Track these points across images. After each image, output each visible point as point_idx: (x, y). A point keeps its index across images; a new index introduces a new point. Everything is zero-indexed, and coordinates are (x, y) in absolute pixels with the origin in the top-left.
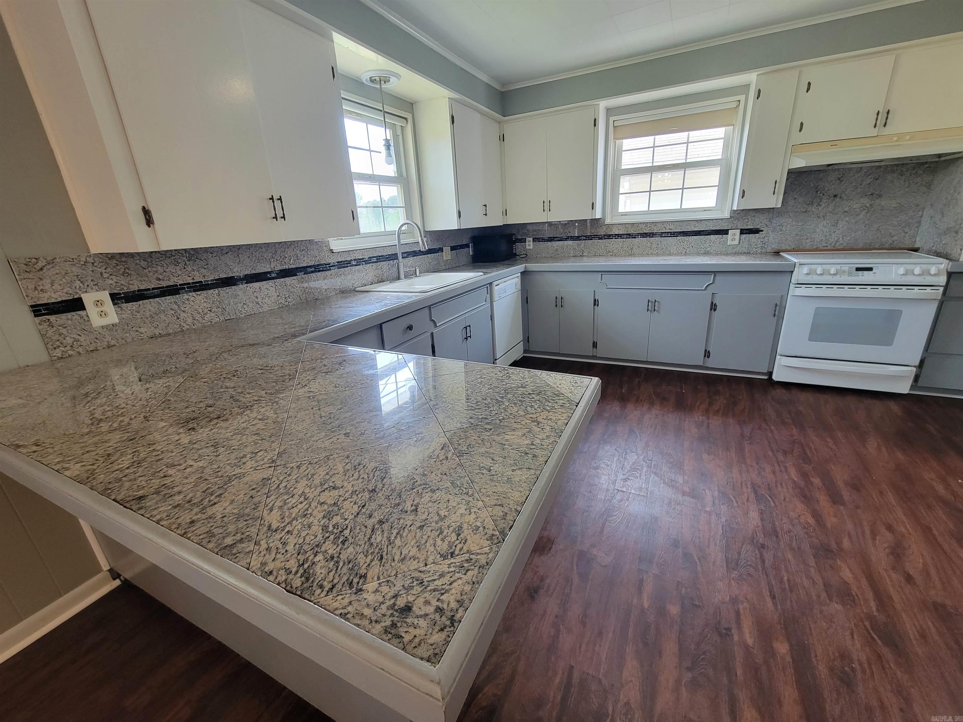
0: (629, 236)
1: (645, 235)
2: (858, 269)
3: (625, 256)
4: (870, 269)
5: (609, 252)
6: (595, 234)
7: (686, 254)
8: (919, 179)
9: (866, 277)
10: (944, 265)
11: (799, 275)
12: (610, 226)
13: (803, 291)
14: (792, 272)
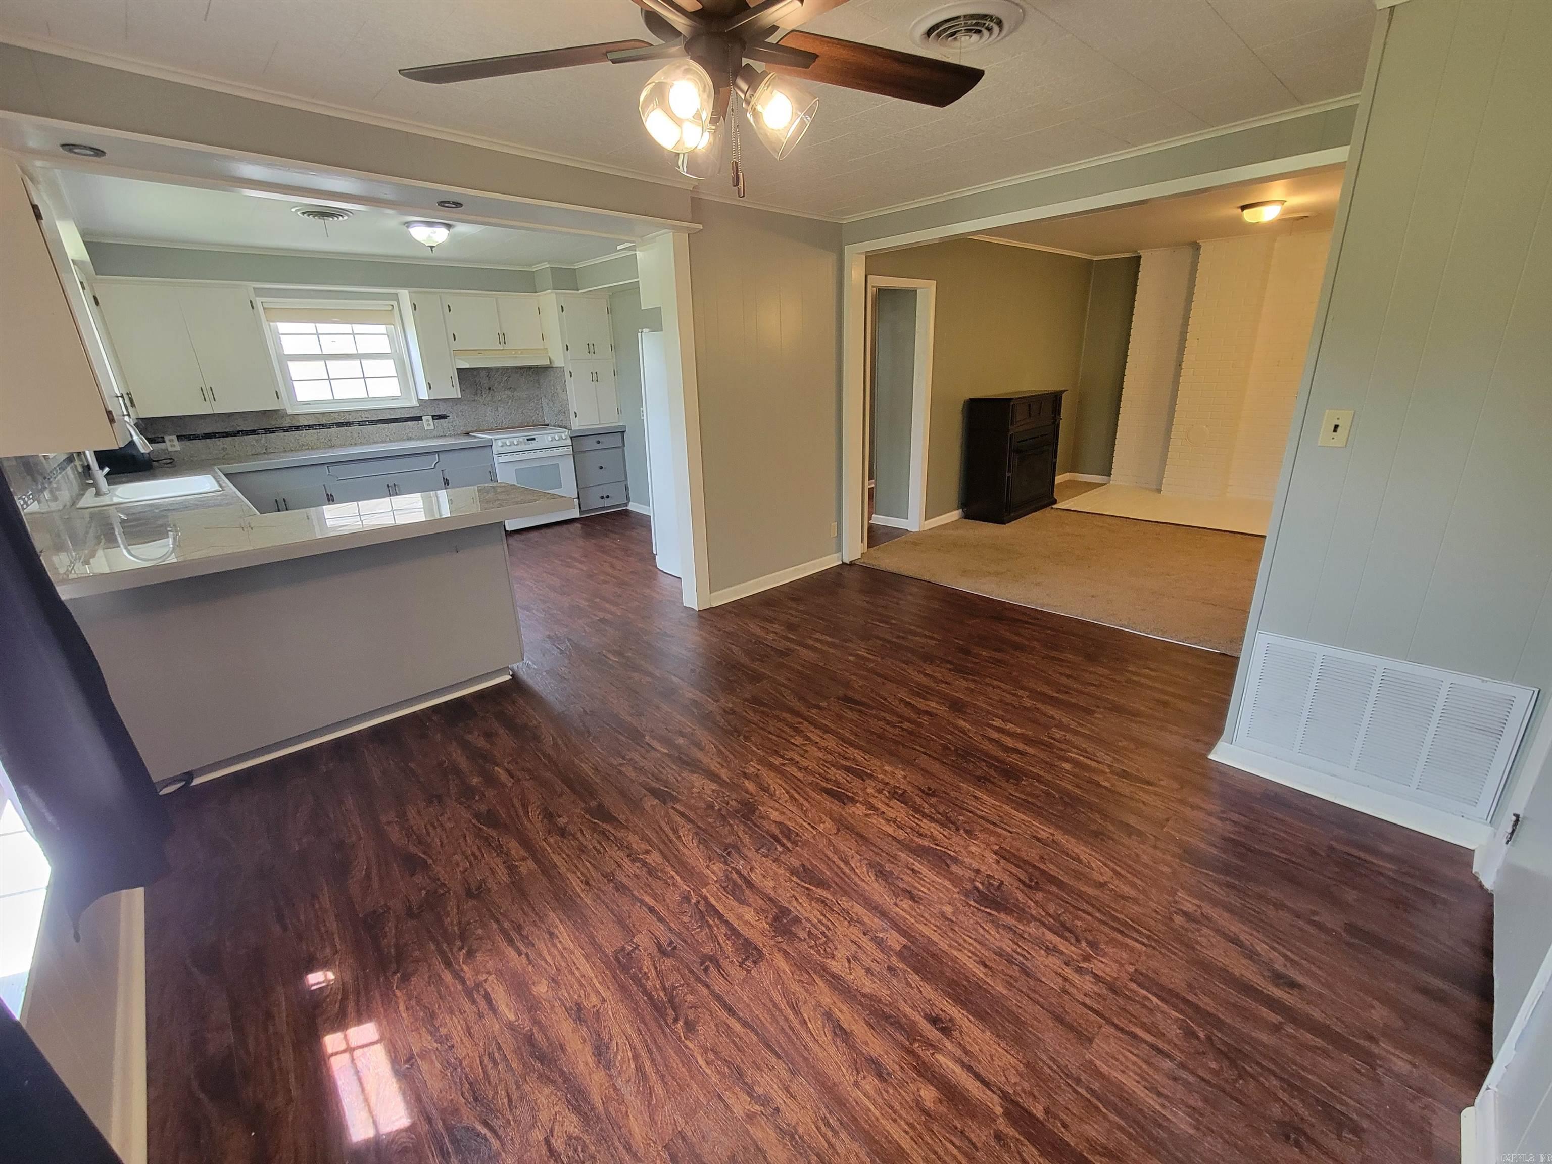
0: (322, 426)
1: (340, 425)
2: (528, 440)
3: (325, 448)
4: (534, 439)
5: (303, 445)
6: (277, 426)
7: (390, 441)
8: (532, 379)
9: (533, 445)
10: (565, 434)
11: (497, 447)
12: (296, 417)
13: (503, 459)
14: (491, 446)
